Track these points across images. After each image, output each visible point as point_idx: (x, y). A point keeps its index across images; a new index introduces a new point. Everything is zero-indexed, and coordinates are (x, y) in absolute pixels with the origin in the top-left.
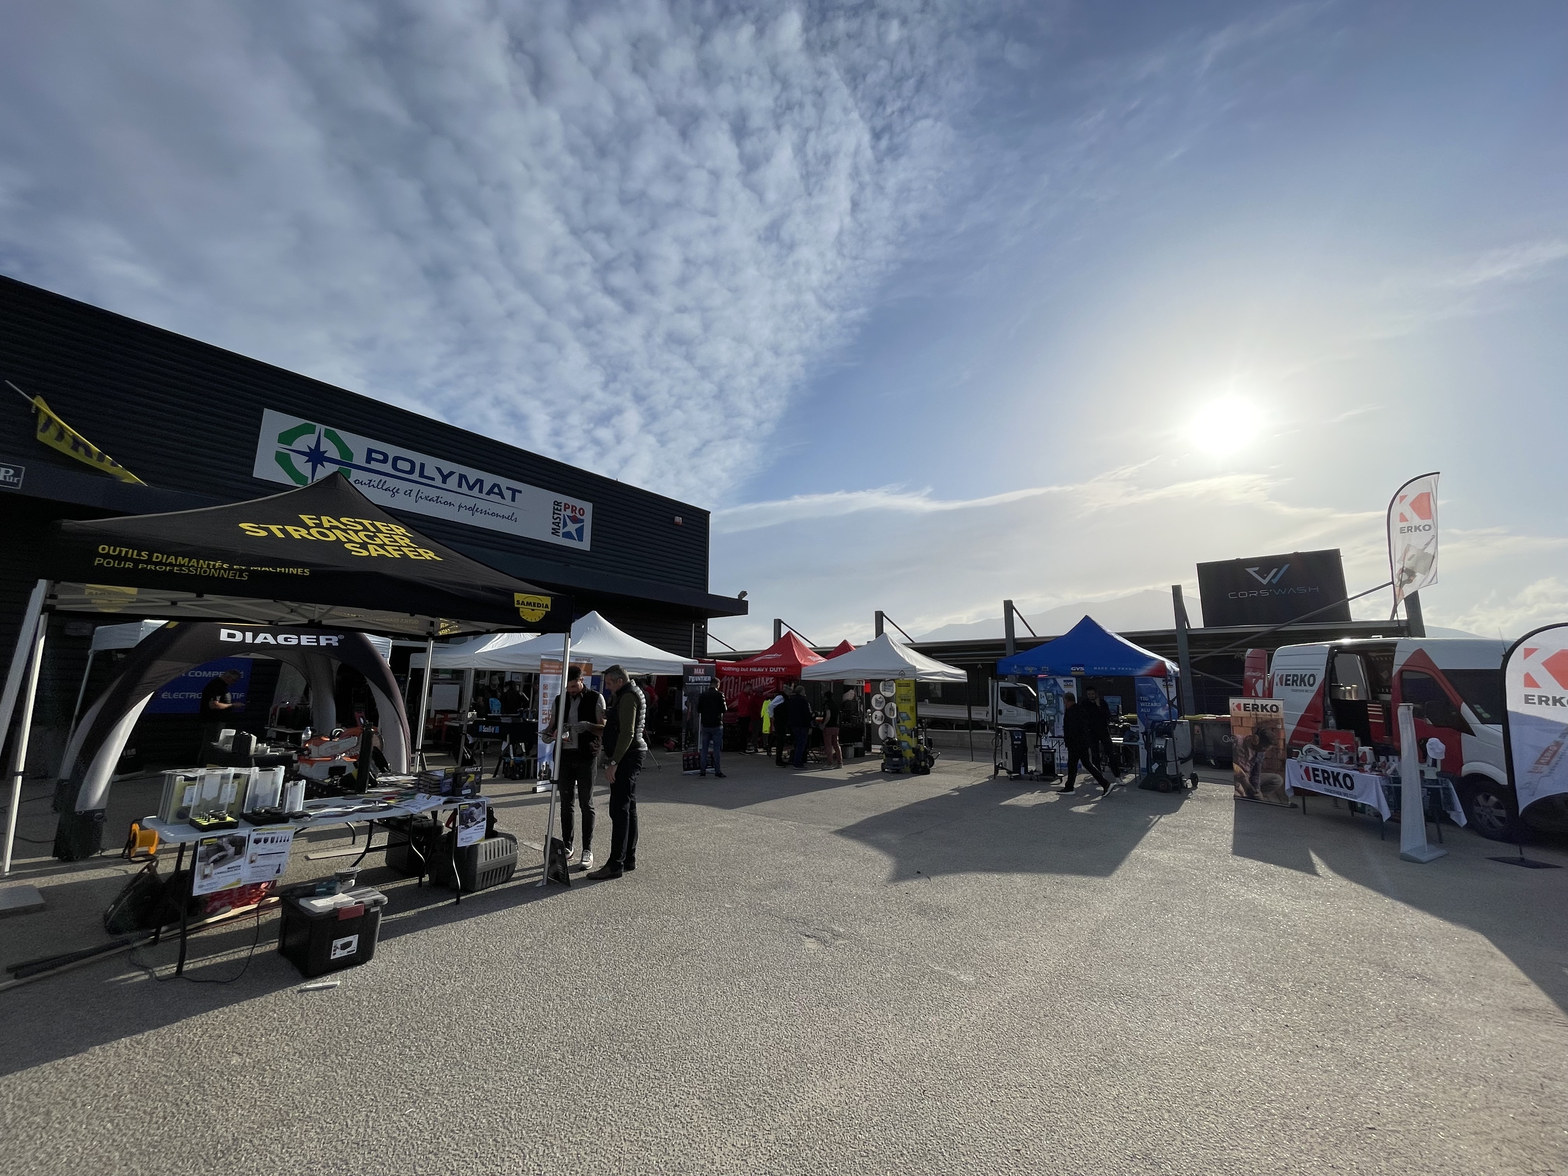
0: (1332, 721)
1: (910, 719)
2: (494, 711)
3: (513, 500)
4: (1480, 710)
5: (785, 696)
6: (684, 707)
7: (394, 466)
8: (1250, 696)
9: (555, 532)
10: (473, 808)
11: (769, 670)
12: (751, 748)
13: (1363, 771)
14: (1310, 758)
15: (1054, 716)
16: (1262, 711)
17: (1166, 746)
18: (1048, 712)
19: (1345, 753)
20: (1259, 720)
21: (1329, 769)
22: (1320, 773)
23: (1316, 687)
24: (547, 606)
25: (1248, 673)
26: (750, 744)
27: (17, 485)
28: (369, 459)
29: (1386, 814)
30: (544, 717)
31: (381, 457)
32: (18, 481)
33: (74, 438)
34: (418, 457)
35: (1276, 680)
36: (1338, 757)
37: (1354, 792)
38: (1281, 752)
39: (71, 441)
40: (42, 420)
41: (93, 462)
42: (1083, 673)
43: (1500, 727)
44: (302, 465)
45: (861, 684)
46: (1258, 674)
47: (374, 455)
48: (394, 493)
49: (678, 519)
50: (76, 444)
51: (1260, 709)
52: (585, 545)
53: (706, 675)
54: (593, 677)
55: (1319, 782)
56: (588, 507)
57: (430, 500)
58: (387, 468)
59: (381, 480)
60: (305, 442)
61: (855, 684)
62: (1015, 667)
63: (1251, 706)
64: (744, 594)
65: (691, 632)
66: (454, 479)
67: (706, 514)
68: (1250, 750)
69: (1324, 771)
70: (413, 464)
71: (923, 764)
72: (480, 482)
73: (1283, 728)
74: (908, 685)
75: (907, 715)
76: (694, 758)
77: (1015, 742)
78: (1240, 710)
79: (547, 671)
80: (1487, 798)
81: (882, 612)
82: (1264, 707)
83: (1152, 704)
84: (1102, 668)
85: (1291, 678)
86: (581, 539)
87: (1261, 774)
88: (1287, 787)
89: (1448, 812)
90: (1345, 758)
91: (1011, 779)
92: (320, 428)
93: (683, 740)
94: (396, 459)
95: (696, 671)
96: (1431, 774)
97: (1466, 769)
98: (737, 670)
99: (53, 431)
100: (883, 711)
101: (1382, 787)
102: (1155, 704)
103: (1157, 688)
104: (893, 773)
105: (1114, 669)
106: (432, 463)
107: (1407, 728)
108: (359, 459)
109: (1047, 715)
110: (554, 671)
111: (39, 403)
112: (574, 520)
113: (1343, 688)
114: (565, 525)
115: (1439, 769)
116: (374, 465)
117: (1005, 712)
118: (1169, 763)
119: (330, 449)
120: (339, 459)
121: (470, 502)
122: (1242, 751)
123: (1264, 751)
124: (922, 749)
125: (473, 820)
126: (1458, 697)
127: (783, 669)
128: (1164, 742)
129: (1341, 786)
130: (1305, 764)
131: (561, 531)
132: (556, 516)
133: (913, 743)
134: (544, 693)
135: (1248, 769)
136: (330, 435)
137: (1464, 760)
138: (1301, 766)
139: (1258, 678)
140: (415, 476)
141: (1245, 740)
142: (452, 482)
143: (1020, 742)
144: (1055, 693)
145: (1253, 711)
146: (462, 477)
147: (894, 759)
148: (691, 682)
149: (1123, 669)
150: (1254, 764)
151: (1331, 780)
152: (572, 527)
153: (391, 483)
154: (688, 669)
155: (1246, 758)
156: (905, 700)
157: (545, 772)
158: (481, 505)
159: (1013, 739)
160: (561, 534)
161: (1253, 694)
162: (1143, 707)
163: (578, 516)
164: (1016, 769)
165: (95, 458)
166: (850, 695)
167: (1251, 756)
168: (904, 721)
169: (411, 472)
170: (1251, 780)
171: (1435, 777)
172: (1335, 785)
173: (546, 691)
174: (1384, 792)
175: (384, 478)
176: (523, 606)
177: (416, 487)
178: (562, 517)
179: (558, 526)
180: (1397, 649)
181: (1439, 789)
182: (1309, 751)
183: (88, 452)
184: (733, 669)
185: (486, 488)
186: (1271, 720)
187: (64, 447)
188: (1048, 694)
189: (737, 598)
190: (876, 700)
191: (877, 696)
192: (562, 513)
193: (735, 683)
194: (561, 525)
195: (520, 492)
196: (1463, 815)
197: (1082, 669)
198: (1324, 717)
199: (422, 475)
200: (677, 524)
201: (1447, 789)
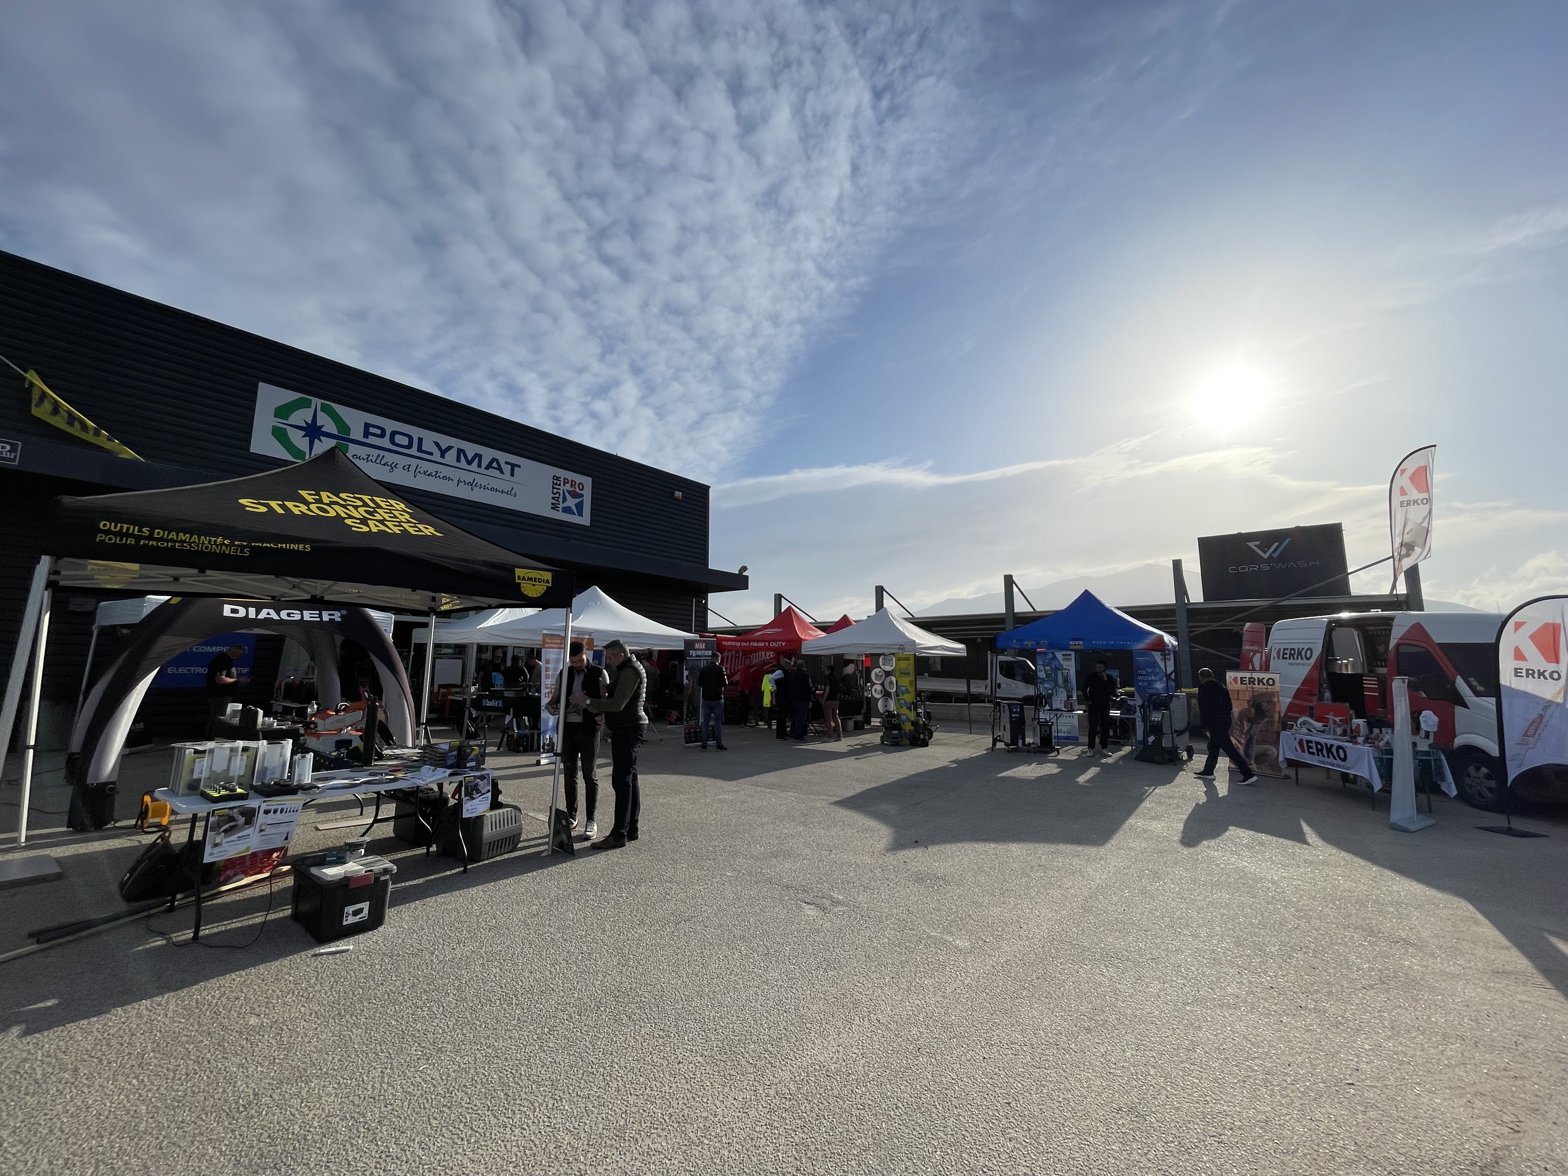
0: (1327, 694)
1: (908, 692)
2: (497, 686)
3: (512, 474)
4: (1475, 683)
5: (785, 671)
6: (685, 681)
7: (392, 441)
8: (1247, 669)
9: (554, 507)
10: (478, 780)
11: (769, 644)
12: (752, 721)
13: (1356, 743)
14: (1304, 730)
15: (1052, 690)
16: (1259, 684)
17: (1162, 719)
18: (1046, 685)
19: (1339, 726)
20: (1255, 693)
21: (1323, 741)
22: (1313, 745)
23: (1313, 661)
24: (548, 581)
25: (1246, 647)
26: (750, 717)
27: (14, 460)
28: (367, 434)
29: (1378, 785)
30: (547, 691)
31: (378, 432)
32: (15, 457)
33: (70, 413)
34: (416, 432)
35: (1274, 654)
36: (1332, 729)
37: (1347, 764)
38: (1276, 724)
39: (65, 415)
40: (36, 395)
41: (89, 437)
42: (1082, 647)
43: (1493, 700)
44: (299, 440)
45: (861, 659)
46: (1256, 648)
47: (372, 430)
48: (392, 468)
49: (678, 494)
50: (71, 419)
51: (1256, 683)
52: (585, 520)
53: (706, 649)
54: (595, 652)
55: (1313, 753)
56: (587, 481)
57: (428, 475)
58: (385, 442)
59: (379, 456)
60: (301, 417)
61: (855, 658)
62: (1015, 641)
63: (1247, 679)
64: (744, 569)
65: (692, 606)
66: (453, 453)
67: (706, 489)
68: (1245, 723)
69: (1317, 743)
70: (411, 438)
71: (922, 736)
72: (478, 456)
73: (1278, 701)
74: (907, 659)
75: (907, 689)
76: (695, 731)
77: (1013, 715)
78: (1236, 683)
79: (549, 645)
80: (1478, 769)
81: (882, 587)
82: (1260, 681)
83: (1150, 678)
84: (1101, 643)
85: (1288, 652)
86: (580, 514)
87: (1255, 746)
88: (1281, 758)
89: (1439, 783)
90: (1339, 730)
91: (1008, 751)
92: (316, 402)
93: (685, 714)
94: (393, 434)
95: (697, 646)
96: (1423, 746)
97: (1459, 741)
98: (738, 644)
99: (47, 406)
100: (882, 684)
101: (1374, 758)
102: (1153, 678)
103: (1155, 662)
104: (891, 745)
105: (1112, 642)
106: (430, 438)
107: (1401, 701)
108: (357, 433)
109: (1045, 688)
110: (556, 646)
111: (32, 377)
112: (574, 495)
113: (1340, 662)
114: (565, 500)
115: (1431, 740)
116: (372, 440)
117: (1003, 686)
118: (1165, 736)
119: (327, 424)
120: (337, 433)
121: (469, 477)
122: (1237, 723)
123: (1259, 723)
124: (921, 722)
125: (478, 791)
126: (1453, 670)
127: (784, 644)
128: (1161, 715)
129: (1335, 758)
130: (1299, 737)
131: (561, 506)
132: (555, 491)
133: (912, 716)
134: (546, 668)
135: (1243, 741)
136: (326, 409)
137: (1457, 732)
138: (1295, 738)
139: (1255, 652)
140: (414, 451)
141: (1240, 713)
142: (451, 456)
143: (1018, 715)
144: (1053, 667)
145: (1250, 684)
146: (460, 451)
147: (894, 732)
148: (692, 656)
149: (1121, 643)
150: (1248, 737)
151: (1325, 752)
152: (571, 502)
153: (390, 458)
154: (689, 644)
155: (1241, 731)
156: (904, 674)
157: (548, 745)
158: (480, 479)
159: (1011, 712)
160: (560, 509)
161: (1250, 668)
162: (1140, 681)
163: (578, 491)
164: (1014, 741)
165: (91, 433)
166: (850, 669)
167: (1246, 728)
168: (903, 694)
169: (410, 446)
170: (1246, 751)
171: (1427, 749)
172: (1329, 757)
173: (548, 666)
174: (1376, 763)
175: (382, 453)
176: (524, 581)
177: (414, 462)
178: (561, 492)
179: (557, 501)
180: (1395, 622)
181: (1430, 760)
182: (1304, 723)
183: (84, 427)
184: (734, 643)
185: (485, 463)
186: (1267, 693)
187: (59, 422)
188: (1046, 668)
189: (737, 572)
190: (876, 675)
191: (877, 670)
192: (562, 487)
193: (736, 657)
194: (561, 500)
195: (519, 466)
196: (1453, 785)
197: (1081, 643)
198: (1319, 690)
199: (420, 449)
200: (677, 499)
201: (1438, 761)
